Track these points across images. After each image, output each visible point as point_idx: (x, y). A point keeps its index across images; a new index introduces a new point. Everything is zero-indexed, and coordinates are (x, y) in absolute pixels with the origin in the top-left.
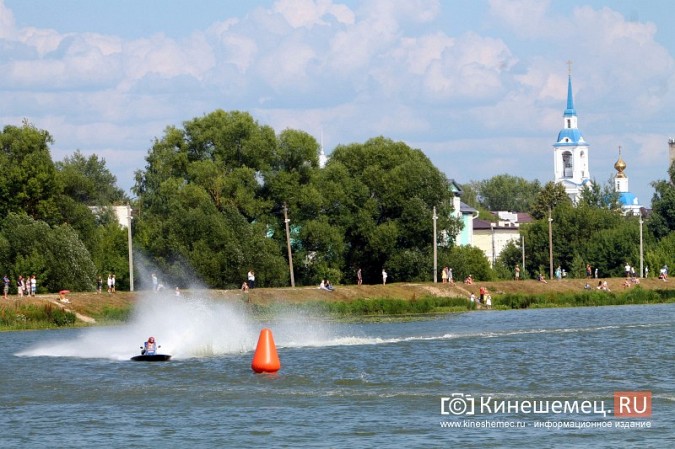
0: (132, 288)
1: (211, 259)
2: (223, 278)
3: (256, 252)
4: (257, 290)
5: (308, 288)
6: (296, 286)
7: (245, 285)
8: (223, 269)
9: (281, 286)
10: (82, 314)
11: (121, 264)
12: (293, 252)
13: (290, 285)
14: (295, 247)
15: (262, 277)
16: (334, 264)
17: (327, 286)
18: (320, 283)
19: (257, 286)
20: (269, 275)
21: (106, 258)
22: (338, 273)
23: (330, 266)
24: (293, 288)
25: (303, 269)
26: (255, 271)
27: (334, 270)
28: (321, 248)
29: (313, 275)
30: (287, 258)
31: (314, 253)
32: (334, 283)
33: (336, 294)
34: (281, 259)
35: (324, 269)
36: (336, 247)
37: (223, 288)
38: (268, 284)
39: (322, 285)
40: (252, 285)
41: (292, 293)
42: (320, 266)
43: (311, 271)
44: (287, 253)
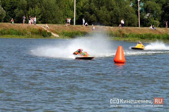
0: (74, 24)
1: (107, 14)
2: (112, 22)
3: (127, 12)
4: (125, 28)
5: (145, 28)
6: (141, 27)
7: (120, 25)
8: (112, 18)
9: (135, 26)
10: (54, 33)
11: (71, 14)
12: (140, 13)
13: (138, 26)
14: (141, 11)
15: (127, 22)
16: (156, 19)
17: (153, 28)
18: (150, 26)
19: (125, 26)
20: (130, 22)
21: (66, 11)
22: (158, 22)
23: (155, 20)
24: (139, 28)
25: (144, 20)
26: (124, 20)
27: (156, 21)
28: (152, 12)
29: (148, 23)
30: (138, 15)
31: (149, 14)
32: (156, 26)
33: (157, 31)
34: (135, 16)
35: (152, 20)
36: (158, 12)
37: (111, 26)
38: (129, 25)
39: (151, 27)
40: (123, 25)
41: (139, 29)
42: (151, 19)
43: (147, 21)
44: (138, 13)
